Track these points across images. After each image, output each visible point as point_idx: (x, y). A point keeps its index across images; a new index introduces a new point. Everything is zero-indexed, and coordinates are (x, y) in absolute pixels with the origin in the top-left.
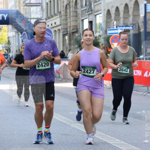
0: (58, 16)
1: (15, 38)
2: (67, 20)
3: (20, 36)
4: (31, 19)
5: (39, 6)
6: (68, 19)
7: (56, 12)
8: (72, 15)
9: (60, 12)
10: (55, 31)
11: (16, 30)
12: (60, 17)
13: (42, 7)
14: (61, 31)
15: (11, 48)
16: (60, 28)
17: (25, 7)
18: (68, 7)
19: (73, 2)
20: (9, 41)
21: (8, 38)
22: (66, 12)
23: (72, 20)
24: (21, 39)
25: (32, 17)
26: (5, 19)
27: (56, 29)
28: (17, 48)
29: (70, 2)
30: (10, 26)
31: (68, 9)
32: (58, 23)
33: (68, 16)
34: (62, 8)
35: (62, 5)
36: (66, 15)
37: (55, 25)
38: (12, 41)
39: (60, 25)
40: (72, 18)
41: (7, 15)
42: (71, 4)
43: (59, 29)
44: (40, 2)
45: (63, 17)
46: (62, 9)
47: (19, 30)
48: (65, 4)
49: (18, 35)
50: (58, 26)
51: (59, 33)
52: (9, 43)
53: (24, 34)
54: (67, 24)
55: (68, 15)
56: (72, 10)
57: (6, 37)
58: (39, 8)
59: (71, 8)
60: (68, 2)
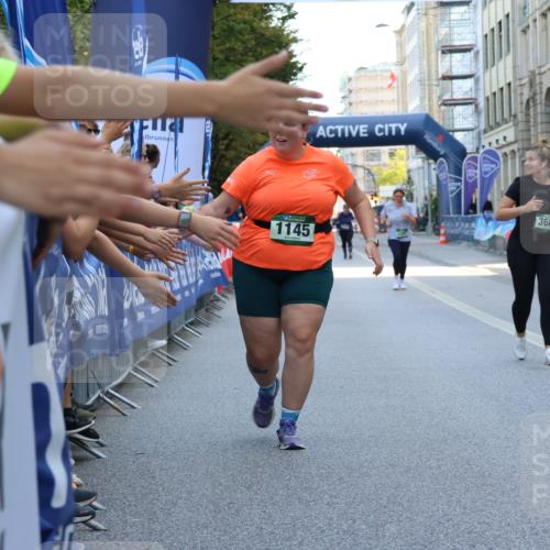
0: (511, 124)
1: (421, 171)
2: (529, 130)
3: (433, 166)
4: (454, 131)
5: (471, 103)
6: (532, 129)
7: (506, 115)
8: (539, 121)
9: (515, 116)
10: (505, 154)
11: (424, 155)
12: (514, 125)
13: (477, 106)
14: (517, 154)
15: (415, 193)
16: (515, 147)
17: (443, 108)
18: (531, 104)
19: (541, 93)
20: (409, 178)
21: (409, 171)
22: (527, 115)
23: (539, 130)
24: (434, 173)
25: (457, 127)
26: (403, 133)
27: (507, 150)
28: (427, 192)
29: (535, 94)
30: (412, 148)
31: (532, 110)
32: (511, 138)
33: (532, 123)
34: (519, 106)
35: (519, 101)
36: (528, 121)
37: (504, 143)
38: (415, 178)
39: (515, 142)
40: (539, 126)
41: (405, 125)
42: (538, 97)
43: (513, 151)
44: (473, 96)
45: (521, 126)
46: (518, 109)
47: (431, 154)
48: (525, 98)
49: (429, 164)
50: (511, 143)
51: (513, 158)
52: (410, 181)
53: (442, 163)
54: (530, 139)
55: (532, 120)
56: (539, 111)
57: (404, 170)
58: (471, 108)
59: (539, 107)
60: (531, 94)
